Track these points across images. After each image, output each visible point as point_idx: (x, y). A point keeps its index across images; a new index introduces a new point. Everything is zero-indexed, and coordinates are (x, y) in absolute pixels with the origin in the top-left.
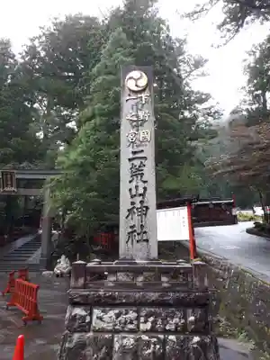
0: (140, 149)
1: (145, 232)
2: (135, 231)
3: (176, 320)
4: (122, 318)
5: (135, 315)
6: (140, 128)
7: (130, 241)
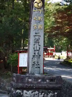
0: (38, 32)
1: (39, 64)
2: (35, 64)
3: (51, 94)
4: (33, 93)
5: (38, 92)
6: (39, 24)
7: (33, 67)
